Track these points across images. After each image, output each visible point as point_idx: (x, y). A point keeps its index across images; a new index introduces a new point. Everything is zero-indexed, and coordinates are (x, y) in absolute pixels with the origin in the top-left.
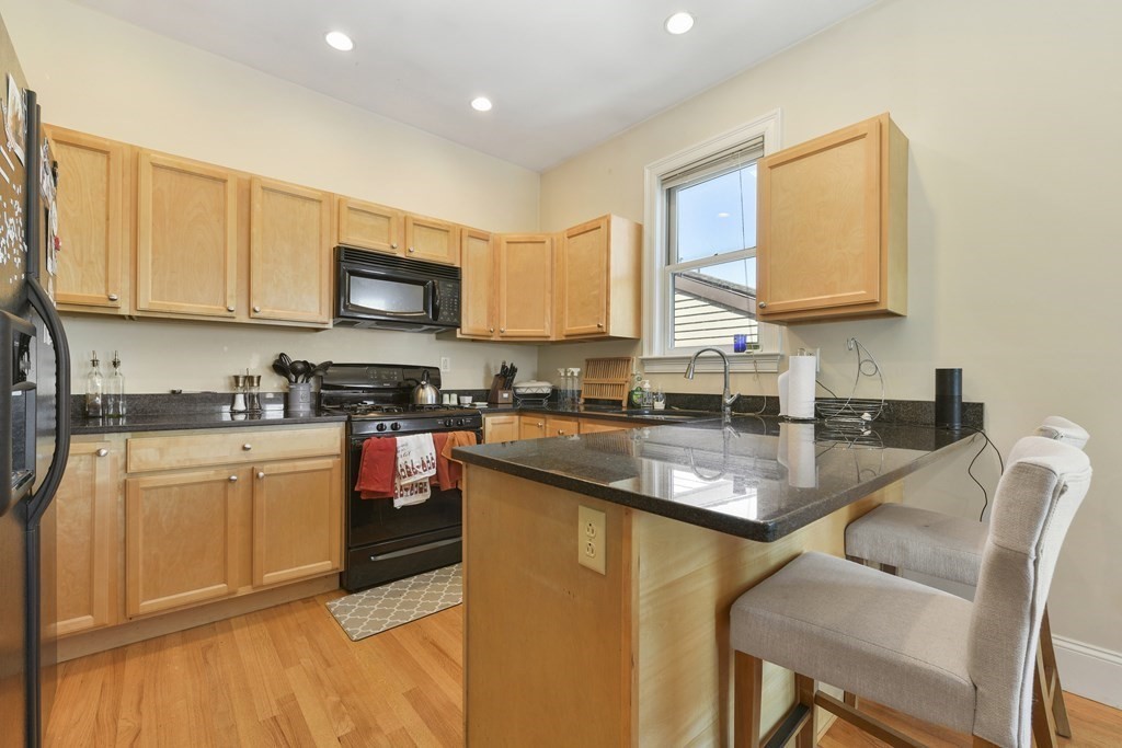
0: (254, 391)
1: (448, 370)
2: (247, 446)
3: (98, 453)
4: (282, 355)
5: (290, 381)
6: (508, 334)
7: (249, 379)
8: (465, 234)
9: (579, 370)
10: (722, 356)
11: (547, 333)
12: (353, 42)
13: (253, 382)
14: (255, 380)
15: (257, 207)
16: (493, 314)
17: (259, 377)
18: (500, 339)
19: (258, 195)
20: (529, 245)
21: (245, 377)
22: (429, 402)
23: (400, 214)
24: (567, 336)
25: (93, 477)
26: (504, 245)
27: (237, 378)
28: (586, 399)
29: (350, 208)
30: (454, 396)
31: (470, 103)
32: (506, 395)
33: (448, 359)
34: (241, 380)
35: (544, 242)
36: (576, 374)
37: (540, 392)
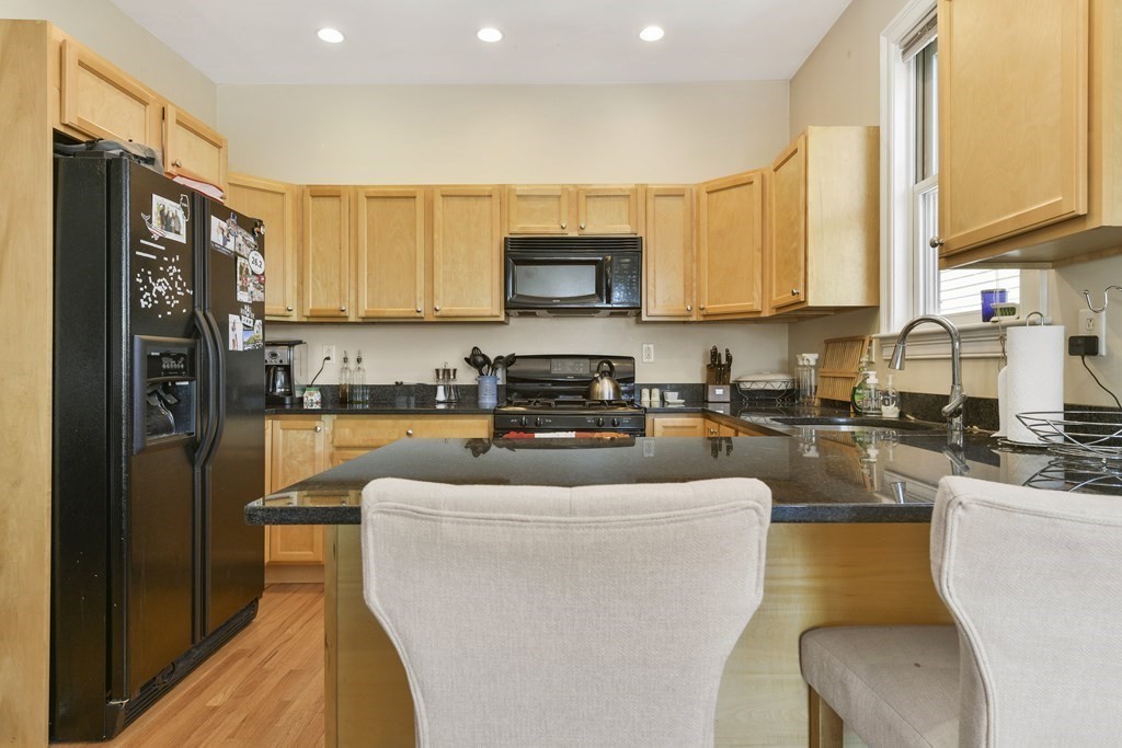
0: (452, 383)
1: (651, 360)
2: (410, 432)
3: (316, 429)
4: (475, 348)
5: (481, 374)
6: (710, 312)
7: (446, 371)
8: (650, 195)
9: (816, 356)
10: (948, 331)
11: (757, 307)
12: (501, 32)
13: (449, 375)
14: (452, 372)
15: (438, 214)
16: (690, 286)
17: (455, 370)
18: (702, 319)
19: (439, 201)
20: (734, 190)
21: (444, 370)
22: (606, 398)
23: (571, 189)
24: (778, 308)
25: (313, 447)
26: (704, 197)
27: (437, 371)
28: (822, 400)
29: (519, 196)
30: (656, 392)
31: (638, 36)
32: (719, 391)
33: (651, 346)
34: (441, 373)
35: (751, 183)
36: (813, 363)
37: (769, 387)
